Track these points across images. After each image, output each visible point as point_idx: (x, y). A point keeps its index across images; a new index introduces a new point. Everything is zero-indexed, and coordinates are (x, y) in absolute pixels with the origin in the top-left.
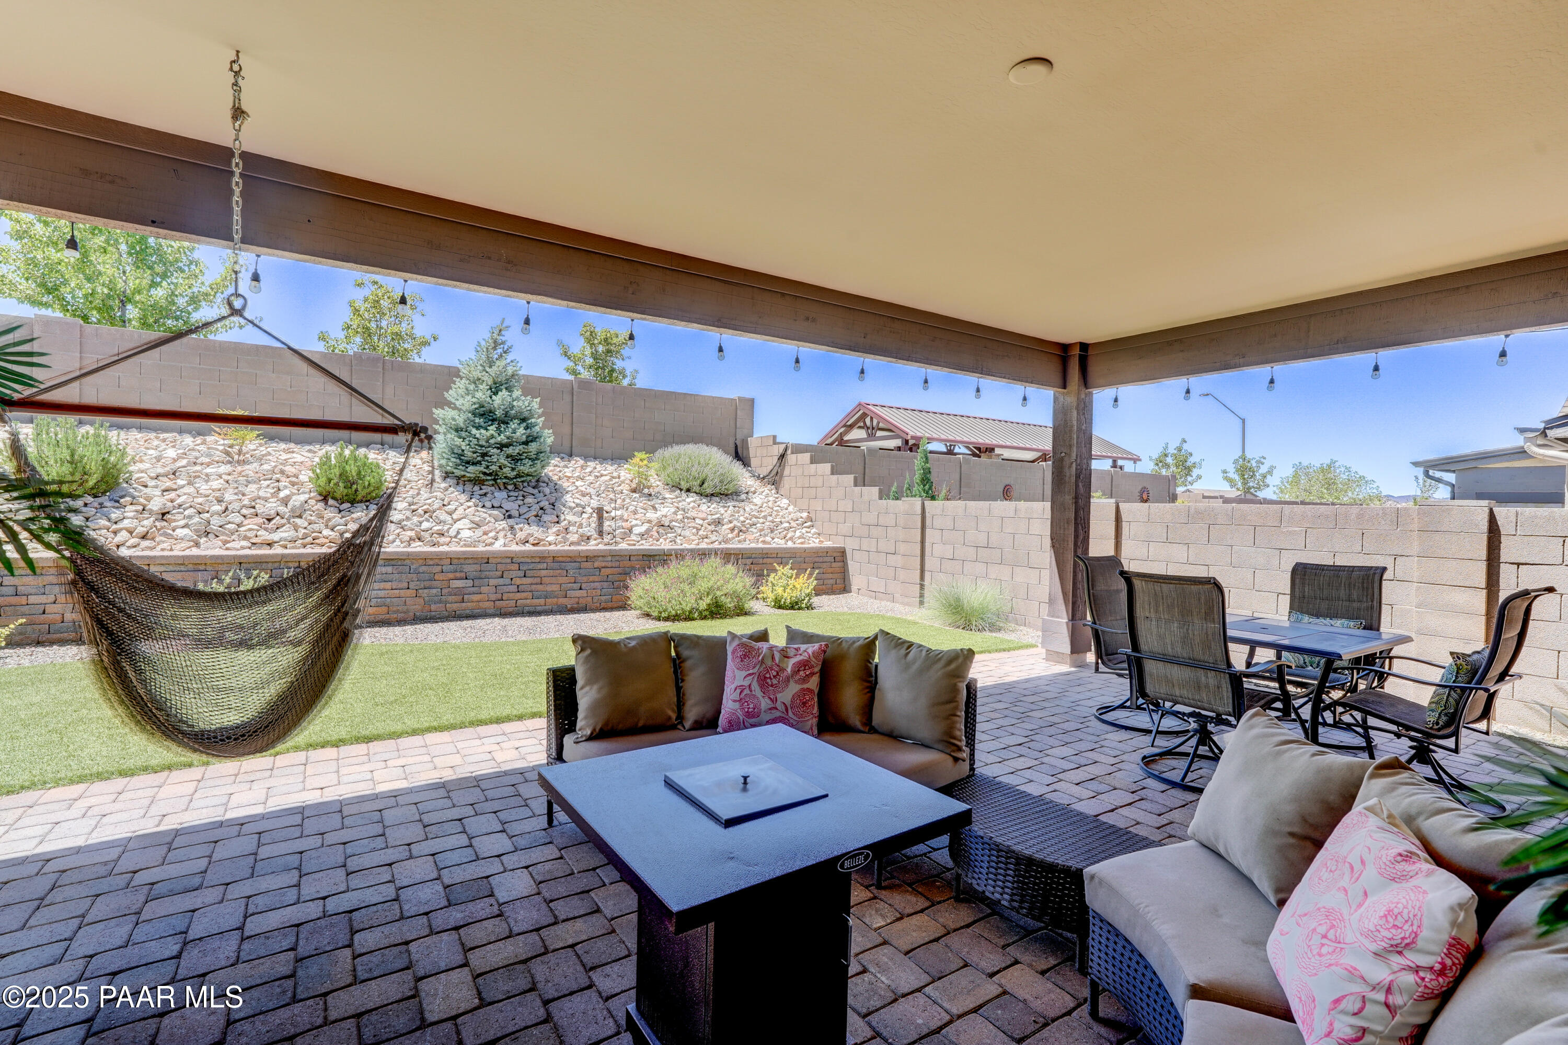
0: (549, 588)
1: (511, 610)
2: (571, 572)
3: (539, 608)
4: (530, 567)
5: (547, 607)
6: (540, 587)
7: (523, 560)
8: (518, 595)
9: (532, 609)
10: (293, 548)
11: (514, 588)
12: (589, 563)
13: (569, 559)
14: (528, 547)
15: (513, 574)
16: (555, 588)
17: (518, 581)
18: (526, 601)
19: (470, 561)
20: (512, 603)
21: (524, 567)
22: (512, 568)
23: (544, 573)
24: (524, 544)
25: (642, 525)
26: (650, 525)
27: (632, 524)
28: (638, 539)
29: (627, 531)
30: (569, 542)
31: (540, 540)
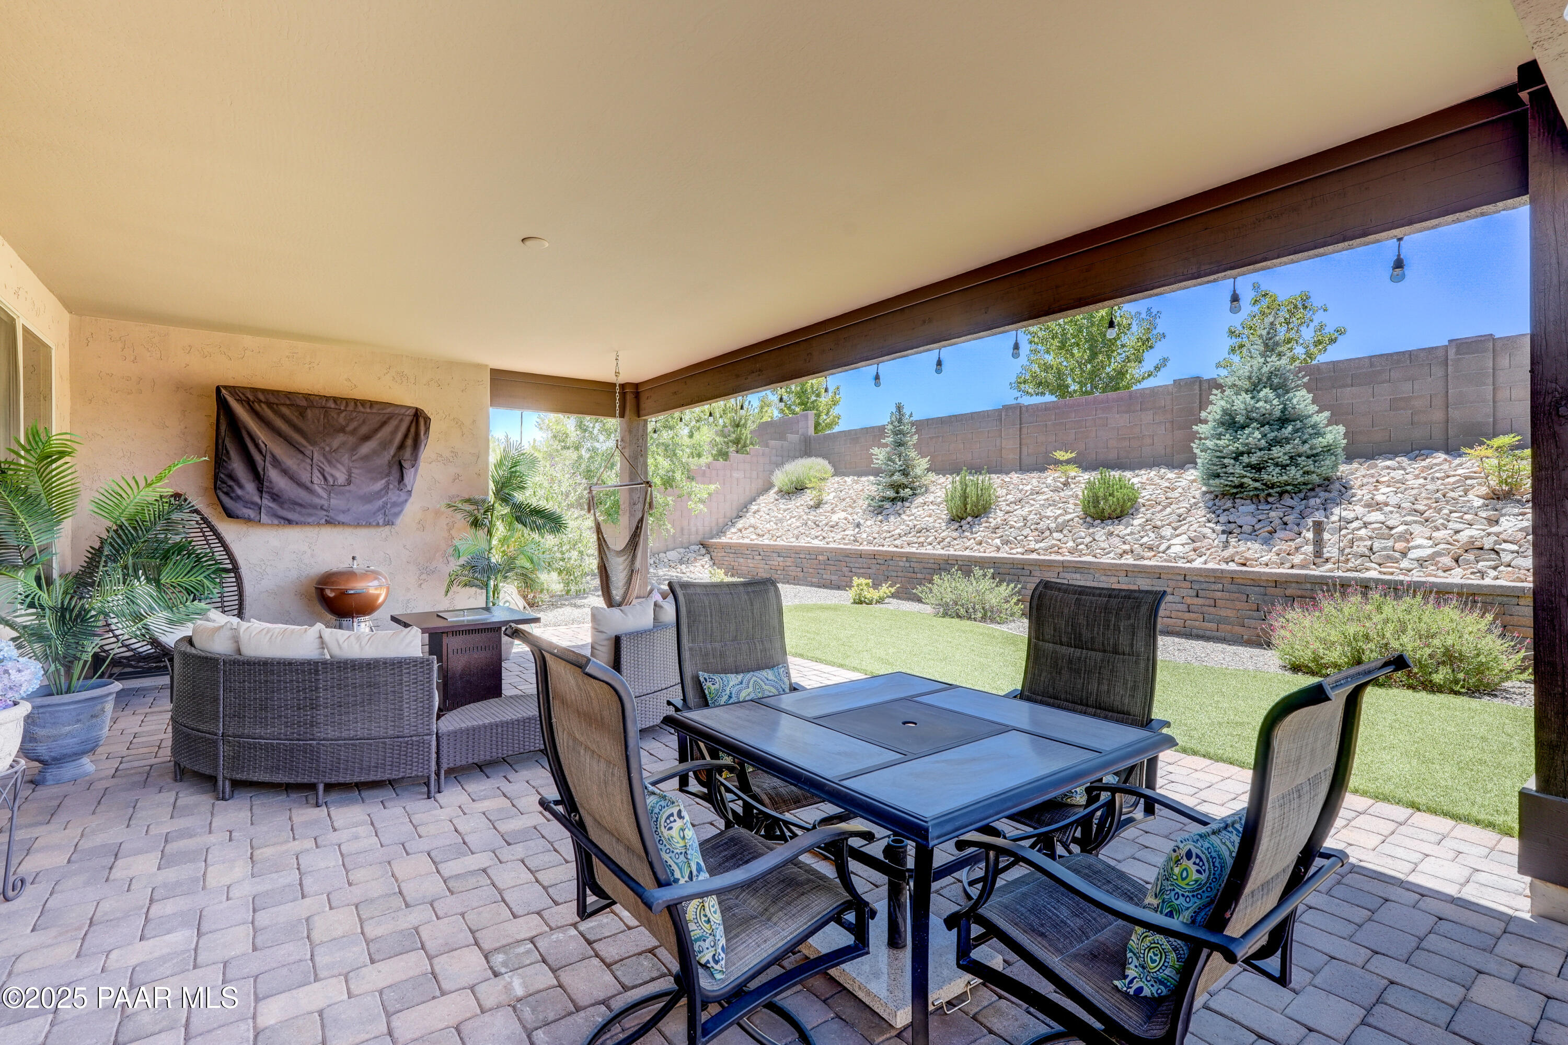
0: (1223, 613)
1: (1178, 629)
2: (1252, 598)
3: (1208, 633)
4: (1202, 587)
5: (1218, 634)
6: (1212, 610)
7: (1195, 578)
8: (1187, 615)
9: (1201, 632)
10: (1044, 555)
11: (1184, 607)
12: (1278, 590)
13: (1249, 582)
14: (1232, 566)
15: (1184, 592)
16: (1230, 613)
17: (1189, 601)
18: (1195, 623)
19: (1143, 575)
20: (1180, 622)
21: (1196, 586)
22: (1183, 585)
23: (1219, 594)
24: (1227, 563)
25: (1431, 547)
26: (1449, 546)
27: (1411, 544)
28: (1411, 566)
29: (1397, 555)
30: (1289, 565)
31: (1247, 559)
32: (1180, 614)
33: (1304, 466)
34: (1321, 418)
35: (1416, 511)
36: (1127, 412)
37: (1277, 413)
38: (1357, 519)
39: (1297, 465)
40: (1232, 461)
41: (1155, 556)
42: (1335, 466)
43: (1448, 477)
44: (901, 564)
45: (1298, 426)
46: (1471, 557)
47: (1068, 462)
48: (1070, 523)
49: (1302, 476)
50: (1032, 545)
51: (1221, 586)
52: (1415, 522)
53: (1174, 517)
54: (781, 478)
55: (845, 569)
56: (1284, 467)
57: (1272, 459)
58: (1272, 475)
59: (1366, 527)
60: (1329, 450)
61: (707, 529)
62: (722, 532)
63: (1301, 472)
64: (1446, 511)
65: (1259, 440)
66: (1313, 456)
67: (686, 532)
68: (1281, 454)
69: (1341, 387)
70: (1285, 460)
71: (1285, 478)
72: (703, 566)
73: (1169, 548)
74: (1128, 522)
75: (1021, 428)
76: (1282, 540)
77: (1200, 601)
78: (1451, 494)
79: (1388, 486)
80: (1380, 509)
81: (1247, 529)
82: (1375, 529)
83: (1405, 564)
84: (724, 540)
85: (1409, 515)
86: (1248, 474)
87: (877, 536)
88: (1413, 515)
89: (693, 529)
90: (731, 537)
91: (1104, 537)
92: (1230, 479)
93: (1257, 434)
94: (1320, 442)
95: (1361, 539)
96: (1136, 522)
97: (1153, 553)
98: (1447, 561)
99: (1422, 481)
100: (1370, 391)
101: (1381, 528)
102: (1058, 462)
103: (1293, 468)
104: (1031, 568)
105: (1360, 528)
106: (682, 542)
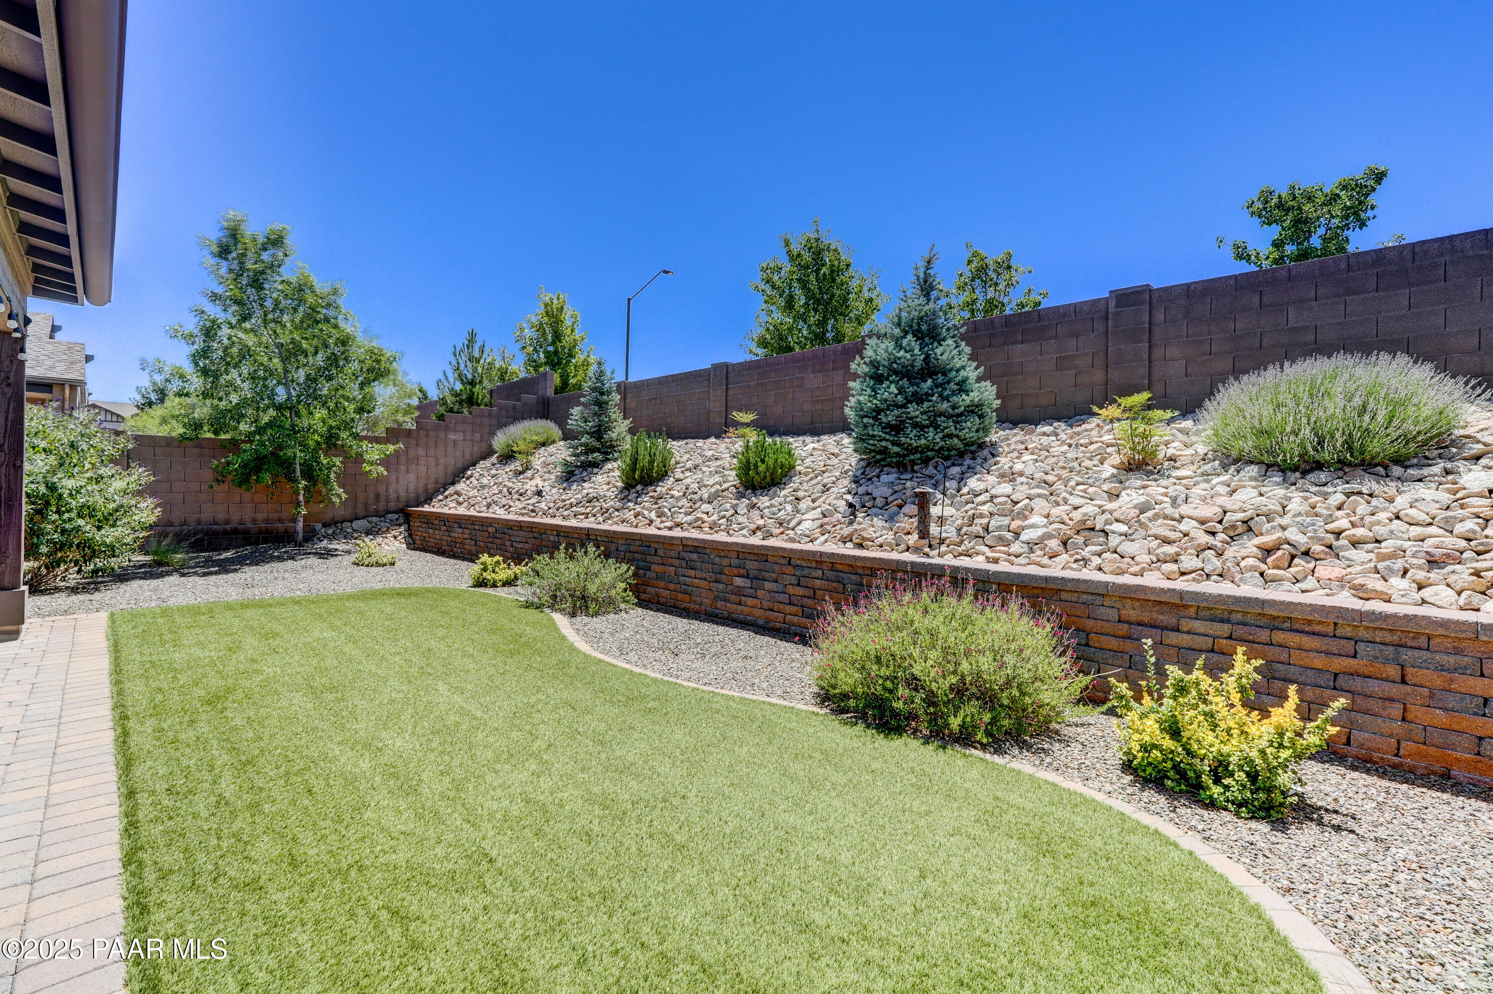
2: (848, 588)
3: (804, 631)
8: (788, 609)
9: (798, 630)
14: (847, 547)
17: (790, 590)
21: (798, 573)
23: (818, 582)
24: (845, 543)
25: (1045, 526)
26: (1062, 526)
27: (1027, 522)
28: (1022, 551)
29: (1009, 536)
30: (903, 547)
31: (864, 539)
32: (782, 606)
33: (946, 428)
34: (971, 372)
35: (1046, 483)
36: (821, 371)
37: (919, 363)
38: (987, 491)
39: (936, 427)
40: (871, 421)
41: (782, 533)
42: (986, 431)
43: (1092, 443)
44: (552, 538)
45: (940, 381)
46: (1080, 539)
47: (747, 425)
48: (725, 493)
49: (942, 439)
50: (680, 518)
51: (820, 572)
52: (1039, 496)
53: (820, 487)
54: (500, 441)
55: (508, 543)
56: (922, 427)
57: (911, 419)
58: (911, 437)
59: (991, 501)
60: (975, 410)
61: (412, 495)
62: (428, 500)
63: (941, 435)
64: (1072, 483)
65: (896, 396)
66: (957, 418)
67: (382, 499)
68: (918, 413)
69: (1012, 344)
70: (923, 419)
71: (923, 441)
72: (395, 537)
73: (799, 523)
74: (775, 492)
75: (727, 389)
76: (905, 515)
77: (800, 591)
78: (1087, 463)
79: (1032, 454)
80: (1012, 480)
81: (880, 502)
82: (1000, 504)
83: (1015, 548)
84: (427, 508)
85: (1037, 487)
86: (887, 437)
87: (552, 505)
88: (1041, 488)
89: (393, 496)
90: (435, 507)
91: (745, 511)
92: (871, 442)
93: (893, 389)
94: (965, 400)
95: (981, 516)
96: (784, 492)
97: (781, 530)
98: (1054, 544)
99: (1066, 448)
100: (1038, 348)
101: (1005, 503)
102: (737, 424)
103: (931, 429)
104: (656, 546)
105: (984, 503)
106: (376, 510)
